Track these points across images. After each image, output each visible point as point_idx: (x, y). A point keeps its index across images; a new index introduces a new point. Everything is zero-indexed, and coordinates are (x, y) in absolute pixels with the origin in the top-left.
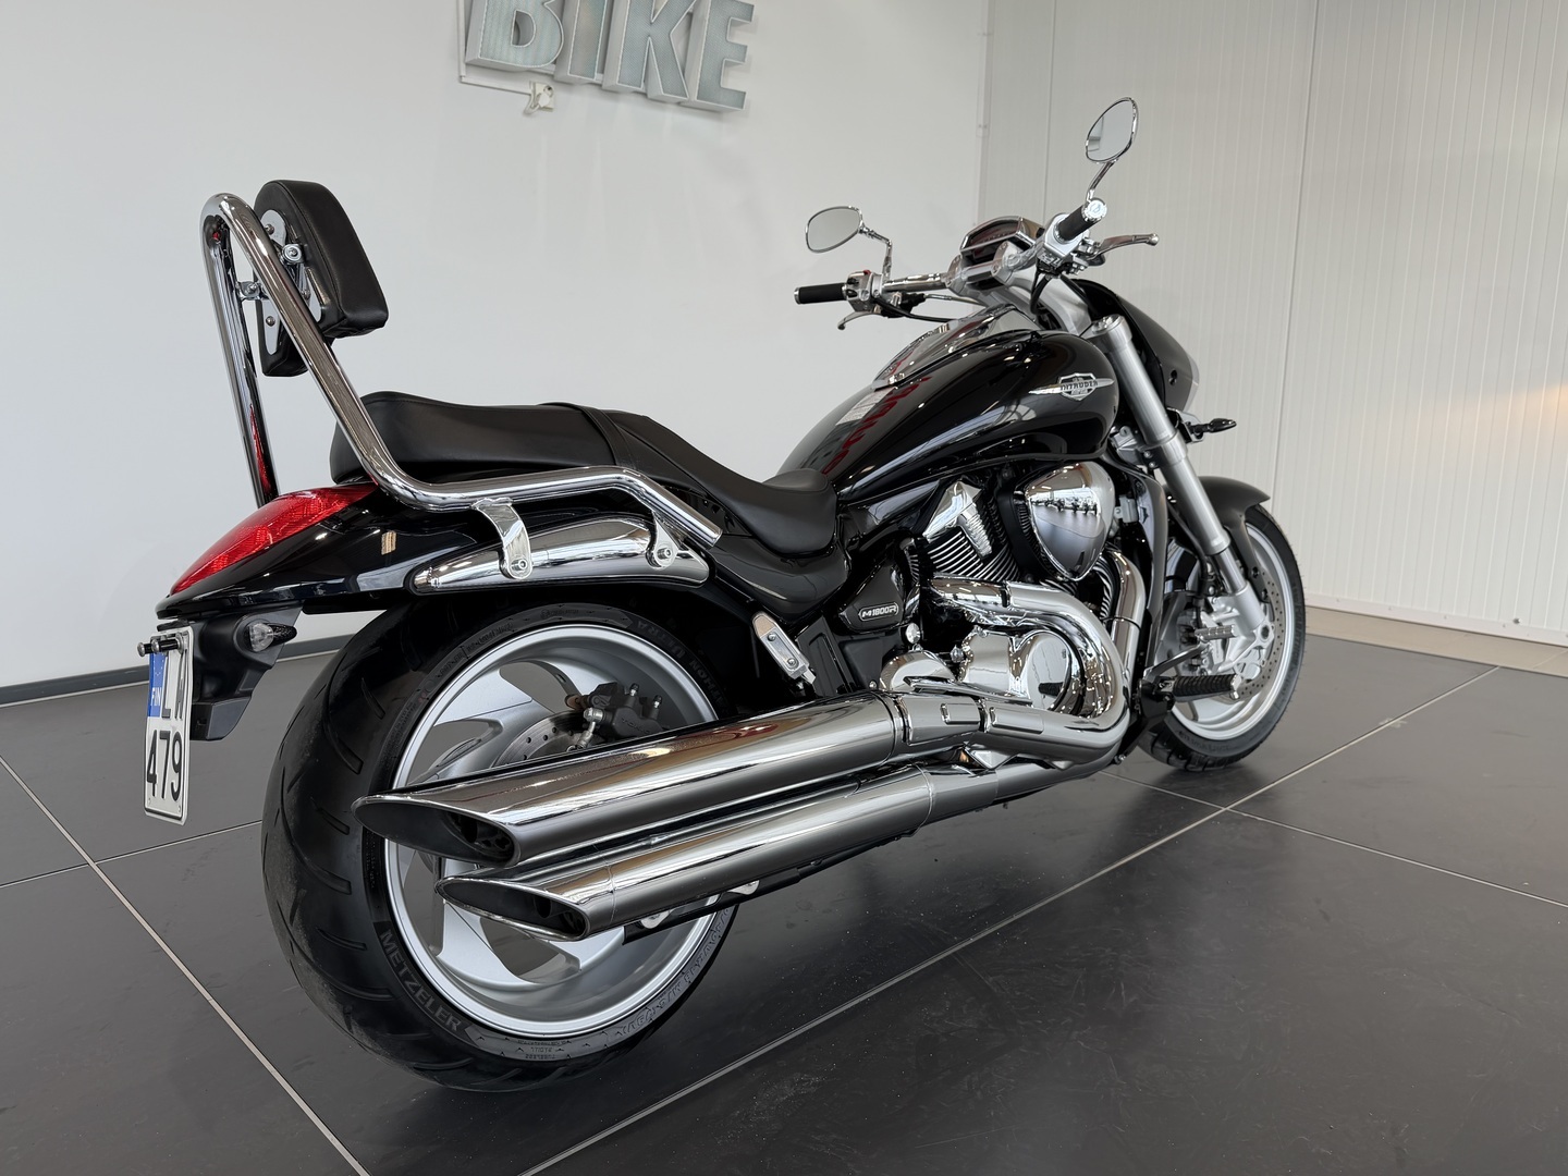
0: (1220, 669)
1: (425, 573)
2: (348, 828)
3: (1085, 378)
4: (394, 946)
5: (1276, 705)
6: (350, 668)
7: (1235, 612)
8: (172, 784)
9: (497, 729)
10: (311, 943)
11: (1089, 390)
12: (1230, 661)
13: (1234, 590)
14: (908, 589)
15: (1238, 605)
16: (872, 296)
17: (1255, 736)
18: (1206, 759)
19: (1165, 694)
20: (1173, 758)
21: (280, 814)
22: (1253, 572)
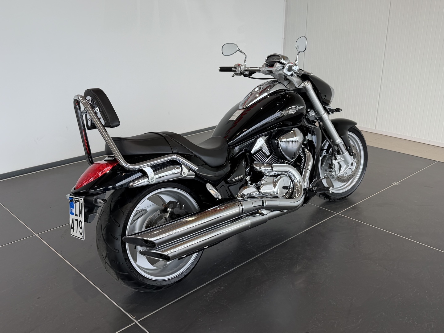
0: (338, 175)
1: (132, 183)
2: (118, 239)
3: (295, 107)
4: (129, 263)
5: (357, 182)
6: (115, 202)
7: (343, 159)
8: (80, 231)
9: (146, 211)
10: (110, 263)
11: (296, 110)
12: (342, 173)
13: (343, 153)
14: (247, 166)
15: (344, 157)
16: (240, 72)
17: (350, 191)
18: (335, 199)
19: (314, 190)
20: (325, 199)
21: (102, 235)
22: (349, 148)
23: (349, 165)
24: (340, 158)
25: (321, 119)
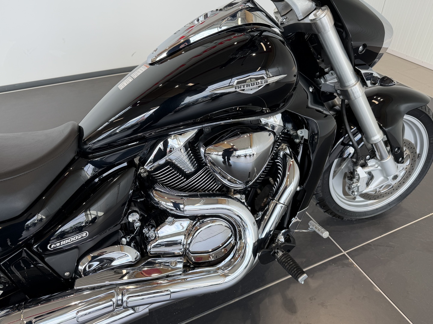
0: (363, 192)
11: (260, 86)
12: (370, 189)
13: (382, 159)
15: (382, 165)
22: (396, 149)
23: (388, 179)
24: (374, 165)
25: (345, 94)
